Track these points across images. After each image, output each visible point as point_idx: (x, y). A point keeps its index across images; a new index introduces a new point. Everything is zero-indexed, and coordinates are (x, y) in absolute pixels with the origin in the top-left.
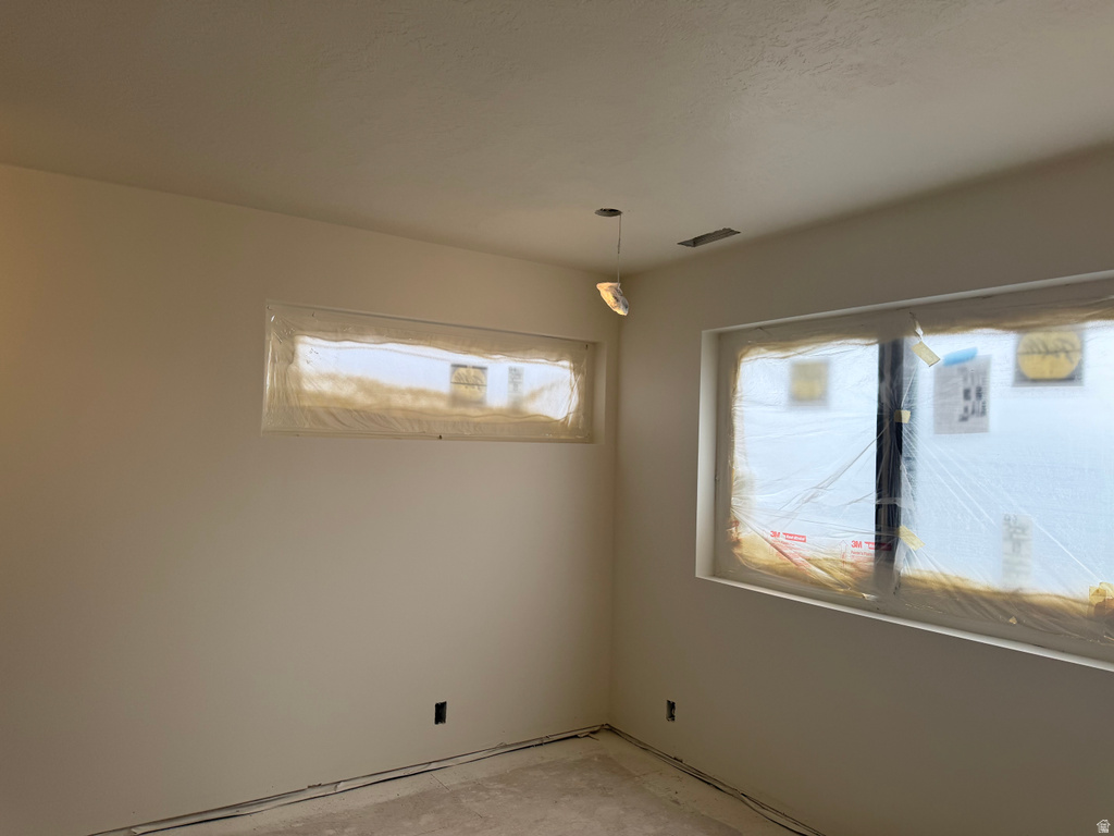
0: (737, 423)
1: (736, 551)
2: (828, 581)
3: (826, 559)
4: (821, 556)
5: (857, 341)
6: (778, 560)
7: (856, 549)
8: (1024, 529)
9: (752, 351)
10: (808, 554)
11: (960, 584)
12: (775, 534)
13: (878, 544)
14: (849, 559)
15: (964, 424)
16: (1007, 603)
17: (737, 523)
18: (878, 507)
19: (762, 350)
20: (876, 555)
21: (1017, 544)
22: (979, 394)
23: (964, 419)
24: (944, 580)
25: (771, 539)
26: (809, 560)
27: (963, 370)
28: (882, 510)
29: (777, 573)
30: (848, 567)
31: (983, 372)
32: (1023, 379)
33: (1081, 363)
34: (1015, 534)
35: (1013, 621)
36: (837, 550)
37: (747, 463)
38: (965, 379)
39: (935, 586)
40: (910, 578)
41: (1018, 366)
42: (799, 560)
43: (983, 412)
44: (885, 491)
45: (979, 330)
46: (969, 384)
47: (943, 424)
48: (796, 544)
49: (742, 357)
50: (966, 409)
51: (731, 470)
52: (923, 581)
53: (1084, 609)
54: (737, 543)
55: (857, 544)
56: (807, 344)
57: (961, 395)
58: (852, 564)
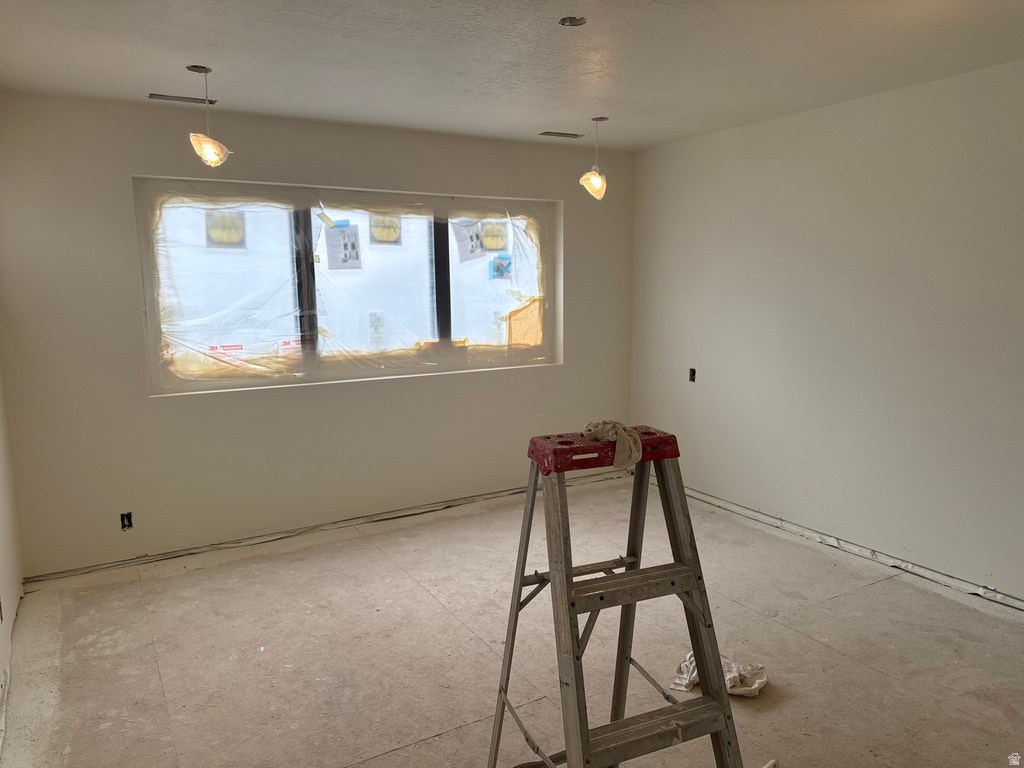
0: (161, 262)
1: (172, 369)
2: (267, 372)
3: (263, 358)
4: (257, 357)
5: (278, 205)
6: (215, 367)
7: (286, 347)
8: (379, 319)
9: (175, 199)
10: (244, 357)
11: (355, 354)
12: (212, 348)
13: (303, 340)
14: (281, 354)
15: (346, 264)
16: (379, 358)
17: (167, 346)
18: (301, 317)
19: (186, 199)
20: (302, 347)
21: (376, 328)
22: (353, 246)
23: (345, 261)
24: (346, 354)
25: (208, 352)
26: (246, 361)
27: (343, 232)
28: (304, 319)
29: (213, 377)
30: (279, 360)
31: (356, 235)
32: (374, 240)
33: (400, 235)
34: (376, 322)
35: (383, 367)
36: (270, 350)
37: (176, 295)
38: (344, 238)
39: (341, 359)
40: (326, 357)
41: (371, 233)
42: (238, 363)
43: (357, 257)
44: (305, 306)
45: (358, 211)
46: (346, 241)
47: (333, 265)
48: (234, 352)
49: (163, 202)
50: (346, 256)
51: (158, 302)
52: (334, 357)
53: (414, 352)
54: (171, 362)
55: (285, 343)
56: (233, 201)
57: (343, 247)
58: (284, 357)
